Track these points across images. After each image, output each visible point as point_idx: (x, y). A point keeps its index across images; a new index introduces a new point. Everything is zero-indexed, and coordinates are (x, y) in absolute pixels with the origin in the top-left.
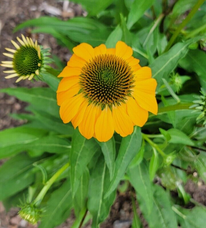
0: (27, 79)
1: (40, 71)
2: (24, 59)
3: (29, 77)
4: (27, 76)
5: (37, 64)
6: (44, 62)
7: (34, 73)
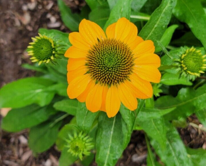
0: (46, 62)
1: (54, 57)
2: (42, 49)
3: (46, 61)
4: (45, 61)
5: (52, 52)
6: (57, 49)
7: (50, 58)
